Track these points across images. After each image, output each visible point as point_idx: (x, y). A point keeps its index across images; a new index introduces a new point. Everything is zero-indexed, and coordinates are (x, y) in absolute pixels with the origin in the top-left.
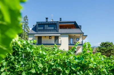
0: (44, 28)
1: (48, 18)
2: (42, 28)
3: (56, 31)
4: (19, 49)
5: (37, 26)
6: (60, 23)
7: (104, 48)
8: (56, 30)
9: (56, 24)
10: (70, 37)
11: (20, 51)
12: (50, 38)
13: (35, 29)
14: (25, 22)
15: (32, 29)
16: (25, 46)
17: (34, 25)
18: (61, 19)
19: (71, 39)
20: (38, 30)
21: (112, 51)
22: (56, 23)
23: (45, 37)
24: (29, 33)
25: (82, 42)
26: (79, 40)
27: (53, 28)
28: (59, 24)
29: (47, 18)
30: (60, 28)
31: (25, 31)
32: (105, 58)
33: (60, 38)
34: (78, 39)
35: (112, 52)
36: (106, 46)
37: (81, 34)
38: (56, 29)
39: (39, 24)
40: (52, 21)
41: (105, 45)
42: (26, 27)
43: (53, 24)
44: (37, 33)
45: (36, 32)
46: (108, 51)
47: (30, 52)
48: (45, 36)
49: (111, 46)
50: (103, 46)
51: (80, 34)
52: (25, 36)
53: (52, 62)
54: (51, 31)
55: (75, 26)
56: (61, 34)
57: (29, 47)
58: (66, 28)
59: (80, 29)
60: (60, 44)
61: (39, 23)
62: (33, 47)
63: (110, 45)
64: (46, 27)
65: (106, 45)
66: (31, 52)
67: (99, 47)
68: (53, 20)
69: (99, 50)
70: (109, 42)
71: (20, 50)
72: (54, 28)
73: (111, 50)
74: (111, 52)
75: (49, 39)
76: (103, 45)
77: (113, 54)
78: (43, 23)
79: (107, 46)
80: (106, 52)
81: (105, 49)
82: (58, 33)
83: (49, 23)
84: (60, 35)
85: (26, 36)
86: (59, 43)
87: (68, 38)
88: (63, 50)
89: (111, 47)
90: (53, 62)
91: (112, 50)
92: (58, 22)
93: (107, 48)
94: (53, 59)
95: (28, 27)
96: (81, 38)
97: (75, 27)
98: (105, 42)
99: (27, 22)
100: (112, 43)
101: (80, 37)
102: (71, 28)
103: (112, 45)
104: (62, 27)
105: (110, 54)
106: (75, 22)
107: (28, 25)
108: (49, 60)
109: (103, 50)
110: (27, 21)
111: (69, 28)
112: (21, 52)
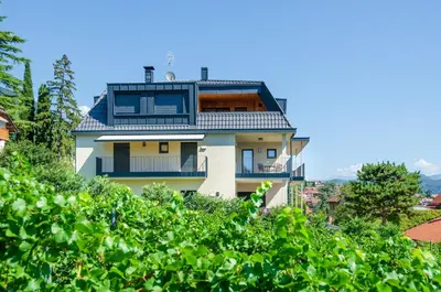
0: (138, 110)
1: (152, 68)
2: (131, 110)
3: (185, 120)
4: (19, 229)
5: (111, 99)
6: (202, 88)
7: (371, 187)
8: (187, 116)
9: (187, 91)
10: (242, 147)
11: (27, 240)
12: (164, 148)
13: (100, 112)
14: (59, 81)
15: (91, 113)
16: (45, 218)
17: (96, 98)
18: (205, 70)
19: (248, 154)
20: (116, 117)
21: (401, 198)
22: (185, 87)
23: (144, 145)
24: (79, 128)
25: (289, 163)
26: (276, 157)
27: (173, 110)
28: (199, 93)
29: (149, 69)
30: (203, 110)
31: (61, 120)
32: (361, 263)
33: (203, 150)
34: (274, 151)
35: (400, 203)
36: (379, 181)
37: (284, 135)
38: (185, 112)
39: (117, 93)
40: (168, 79)
41: (375, 175)
42: (66, 104)
43: (173, 92)
44: (111, 128)
45: (106, 124)
46: (387, 198)
47: (66, 243)
48: (144, 143)
49: (398, 178)
50: (369, 179)
51: (283, 132)
52: (61, 138)
53: (155, 284)
54: (168, 120)
55: (262, 100)
56: (206, 132)
57: (60, 223)
58: (228, 109)
59: (282, 114)
60: (203, 174)
61: (117, 89)
62: (77, 223)
63: (394, 174)
64: (147, 104)
65: (379, 174)
66: (70, 242)
67: (352, 183)
68: (173, 76)
69: (353, 196)
70: (391, 163)
71: (24, 235)
72: (180, 110)
73: (397, 194)
74: (397, 201)
75: (161, 152)
76: (369, 174)
77: (406, 208)
78: (133, 88)
79: (385, 178)
80: (378, 203)
81: (376, 190)
82: (193, 127)
83: (160, 88)
84: (202, 137)
85: (64, 141)
86: (201, 168)
87: (234, 147)
88: (214, 195)
89: (397, 183)
90: (159, 281)
91: (402, 193)
92: (193, 84)
93: (383, 186)
94: (157, 273)
95: (73, 102)
96: (284, 151)
97: (260, 105)
98: (376, 164)
99: (68, 83)
100: (403, 167)
101: (280, 144)
102: (244, 109)
103: (403, 177)
104: (209, 105)
105: (393, 209)
106: (262, 87)
107: (75, 96)
108: (141, 274)
109: (367, 193)
110: (67, 78)
111: (237, 109)
112: (29, 241)
